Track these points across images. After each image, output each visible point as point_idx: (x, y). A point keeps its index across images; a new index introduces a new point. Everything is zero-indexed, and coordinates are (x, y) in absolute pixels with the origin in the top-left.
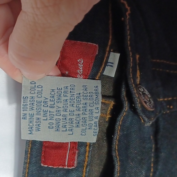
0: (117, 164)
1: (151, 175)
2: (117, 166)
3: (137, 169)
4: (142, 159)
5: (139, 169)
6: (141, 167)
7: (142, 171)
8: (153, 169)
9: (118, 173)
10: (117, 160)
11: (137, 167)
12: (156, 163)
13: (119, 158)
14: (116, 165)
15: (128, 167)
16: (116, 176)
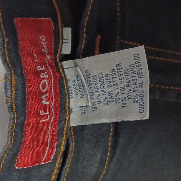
0: (72, 144)
1: (107, 159)
2: (71, 146)
3: (91, 152)
4: (97, 141)
5: (94, 151)
6: (96, 149)
7: (97, 154)
8: (110, 153)
9: (72, 153)
10: (72, 139)
11: (92, 149)
12: (114, 147)
13: (74, 138)
14: (70, 144)
15: (82, 149)
16: (69, 156)
